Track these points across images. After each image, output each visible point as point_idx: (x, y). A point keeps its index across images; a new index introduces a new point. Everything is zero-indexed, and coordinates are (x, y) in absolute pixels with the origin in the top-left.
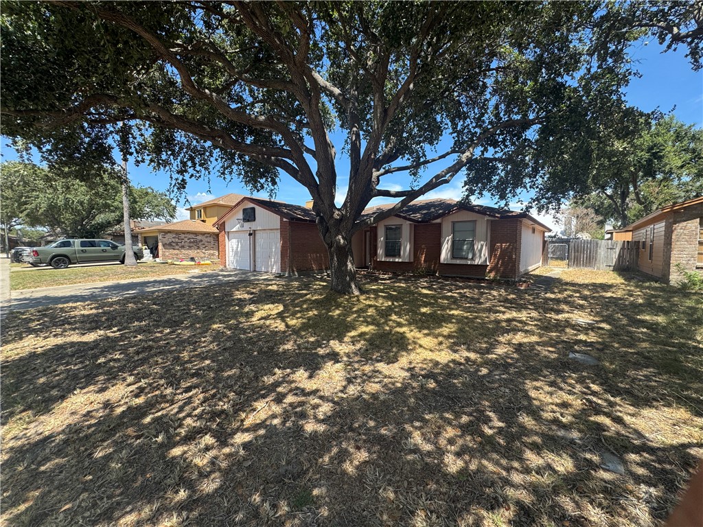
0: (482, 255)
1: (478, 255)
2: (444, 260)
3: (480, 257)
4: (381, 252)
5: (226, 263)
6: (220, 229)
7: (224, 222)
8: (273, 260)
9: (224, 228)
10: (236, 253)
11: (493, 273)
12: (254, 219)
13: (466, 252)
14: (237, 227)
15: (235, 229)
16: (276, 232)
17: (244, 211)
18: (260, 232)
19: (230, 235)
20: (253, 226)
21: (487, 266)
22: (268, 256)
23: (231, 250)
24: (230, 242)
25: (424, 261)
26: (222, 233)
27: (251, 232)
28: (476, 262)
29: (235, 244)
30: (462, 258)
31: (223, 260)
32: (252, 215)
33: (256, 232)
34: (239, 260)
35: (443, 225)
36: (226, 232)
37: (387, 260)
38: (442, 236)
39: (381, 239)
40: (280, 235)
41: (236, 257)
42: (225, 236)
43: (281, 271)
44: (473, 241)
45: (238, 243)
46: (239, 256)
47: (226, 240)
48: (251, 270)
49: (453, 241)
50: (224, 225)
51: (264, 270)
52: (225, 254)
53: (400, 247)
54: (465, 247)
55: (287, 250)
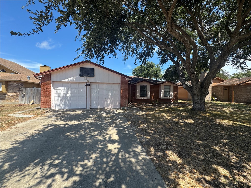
1: (171, 96)
2: (162, 98)
4: (138, 95)
5: (51, 105)
6: (43, 79)
7: (50, 74)
8: (109, 101)
9: (51, 78)
10: (64, 98)
11: (173, 101)
12: (93, 76)
13: (168, 95)
14: (70, 79)
15: (66, 80)
16: (112, 85)
17: (81, 69)
18: (96, 84)
19: (55, 84)
20: (91, 80)
21: (172, 99)
22: (105, 99)
23: (56, 96)
24: (56, 89)
25: (153, 98)
26: (47, 82)
27: (88, 84)
28: (171, 98)
29: (63, 91)
30: (167, 97)
31: (46, 104)
32: (91, 72)
33: (91, 84)
34: (68, 102)
35: (162, 86)
36: (52, 82)
37: (141, 98)
38: (161, 90)
39: (138, 90)
40: (121, 87)
41: (64, 101)
42: (51, 85)
43: (121, 107)
44: (170, 92)
45: (68, 90)
46: (68, 100)
47: (52, 88)
48: (88, 108)
49: (164, 92)
50: (51, 76)
51: (100, 107)
52: (51, 99)
53: (146, 93)
54: (168, 93)
55: (126, 95)
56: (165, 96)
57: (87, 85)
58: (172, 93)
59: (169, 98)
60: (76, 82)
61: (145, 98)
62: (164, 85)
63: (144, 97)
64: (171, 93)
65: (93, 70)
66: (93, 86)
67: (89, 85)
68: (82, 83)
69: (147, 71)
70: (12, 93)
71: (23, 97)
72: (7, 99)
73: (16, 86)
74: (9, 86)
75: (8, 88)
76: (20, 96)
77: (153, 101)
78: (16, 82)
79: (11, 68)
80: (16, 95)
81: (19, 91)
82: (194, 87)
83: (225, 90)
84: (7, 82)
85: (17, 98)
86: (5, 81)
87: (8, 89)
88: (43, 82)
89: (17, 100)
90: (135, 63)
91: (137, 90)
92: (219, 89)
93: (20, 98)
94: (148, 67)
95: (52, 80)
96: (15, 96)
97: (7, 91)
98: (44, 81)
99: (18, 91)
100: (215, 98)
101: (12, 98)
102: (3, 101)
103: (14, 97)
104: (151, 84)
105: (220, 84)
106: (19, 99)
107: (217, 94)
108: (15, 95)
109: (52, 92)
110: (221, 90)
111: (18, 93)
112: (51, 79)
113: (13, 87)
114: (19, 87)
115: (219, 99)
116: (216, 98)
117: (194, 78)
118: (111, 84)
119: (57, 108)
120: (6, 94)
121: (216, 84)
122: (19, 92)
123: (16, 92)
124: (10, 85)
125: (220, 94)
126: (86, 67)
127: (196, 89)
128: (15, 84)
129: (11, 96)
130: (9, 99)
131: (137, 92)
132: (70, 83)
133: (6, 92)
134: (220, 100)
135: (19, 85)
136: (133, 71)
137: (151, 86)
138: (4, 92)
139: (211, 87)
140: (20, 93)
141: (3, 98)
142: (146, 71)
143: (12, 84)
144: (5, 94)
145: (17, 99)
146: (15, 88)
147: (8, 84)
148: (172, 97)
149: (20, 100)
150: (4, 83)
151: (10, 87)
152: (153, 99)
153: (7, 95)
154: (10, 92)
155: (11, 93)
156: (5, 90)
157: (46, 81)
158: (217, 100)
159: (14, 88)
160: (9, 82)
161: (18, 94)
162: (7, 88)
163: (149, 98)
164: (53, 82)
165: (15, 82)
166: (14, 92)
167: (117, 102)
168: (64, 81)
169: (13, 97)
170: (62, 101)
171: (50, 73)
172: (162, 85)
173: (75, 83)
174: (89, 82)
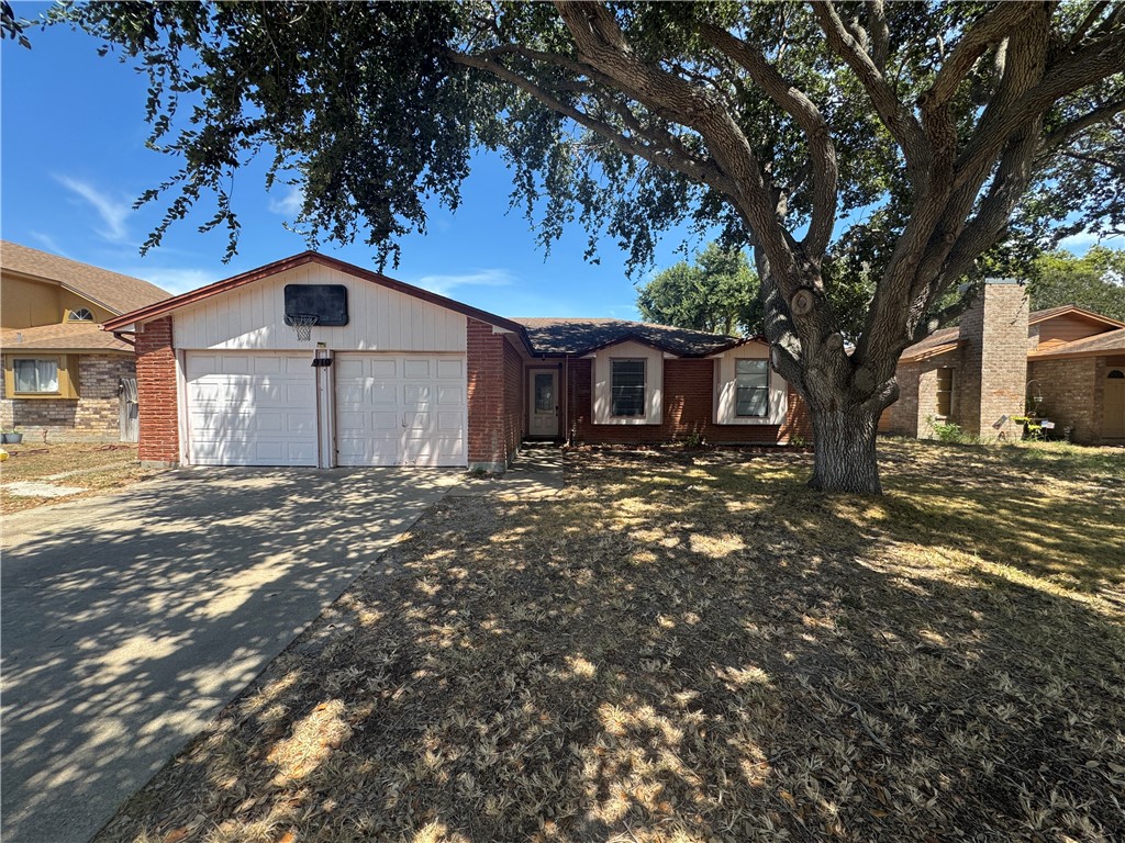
0: (780, 410)
1: (773, 410)
2: (723, 419)
3: (777, 414)
4: (601, 409)
5: (177, 449)
6: (143, 339)
7: (170, 318)
8: (418, 433)
9: (171, 337)
10: (230, 421)
11: (787, 437)
12: (344, 320)
13: (757, 406)
14: (244, 337)
15: (232, 344)
16: (432, 359)
17: (292, 292)
18: (360, 358)
19: (192, 362)
20: (334, 338)
21: (779, 426)
22: (400, 425)
23: (198, 410)
24: (194, 381)
25: (681, 422)
26: (158, 352)
27: (323, 356)
28: (773, 420)
29: (223, 389)
30: (750, 416)
31: (158, 443)
32: (333, 306)
33: (338, 356)
34: (244, 439)
35: (723, 364)
36: (177, 351)
37: (615, 422)
38: (719, 382)
39: (602, 383)
40: (469, 368)
41: (229, 431)
42: (173, 363)
43: (469, 460)
44: (767, 389)
45: (241, 386)
46: (246, 427)
47: (177, 377)
48: (325, 465)
49: (738, 390)
50: (171, 329)
51: (380, 461)
52: (176, 422)
53: (643, 397)
54: (755, 398)
55: (493, 407)
56: (738, 415)
57: (317, 363)
58: (779, 396)
59: (761, 422)
60: (275, 351)
61: (638, 422)
62: (737, 359)
63: (631, 414)
64: (774, 396)
65: (341, 292)
66: (347, 367)
67: (327, 363)
68: (299, 355)
69: (703, 289)
70: (96, 401)
71: (131, 417)
72: (80, 424)
73: (106, 373)
74: (85, 373)
75: (82, 381)
76: (122, 411)
77: (679, 435)
78: (106, 355)
79: (110, 304)
80: (109, 409)
81: (119, 393)
82: (811, 363)
83: (1110, 376)
84: (78, 356)
85: (114, 421)
86: (68, 355)
87: (81, 384)
88: (142, 355)
89: (113, 428)
90: (590, 253)
91: (598, 385)
92: (1075, 373)
93: (122, 418)
94: (709, 274)
95: (177, 346)
96: (104, 413)
97: (78, 394)
98: (147, 349)
99: (115, 391)
100: (1038, 423)
101: (96, 420)
102: (67, 430)
103: (101, 417)
104: (667, 356)
105: (1083, 345)
106: (119, 424)
107: (1061, 402)
108: (105, 409)
109: (178, 396)
110: (1084, 377)
111: (117, 400)
112: (171, 341)
113: (98, 377)
114: (118, 376)
115: (1067, 430)
116: (1051, 425)
117: (807, 315)
118: (425, 358)
119: (202, 462)
120: (76, 406)
121: (1060, 348)
122: (118, 396)
123: (109, 398)
124: (88, 371)
125: (1080, 406)
126: (311, 283)
127: (823, 373)
128: (105, 365)
129: (91, 411)
130: (87, 422)
131: (597, 392)
132: (251, 357)
133: (74, 396)
134: (1078, 433)
135: (118, 369)
136: (641, 295)
137: (666, 362)
138: (66, 396)
139: (1025, 365)
140: (121, 400)
141: (65, 420)
142: (698, 292)
143: (93, 366)
144: (72, 404)
145: (113, 424)
146: (104, 380)
147: (79, 366)
148: (781, 414)
149: (123, 427)
150: (64, 360)
151: (88, 377)
152: (679, 428)
153: (78, 409)
154: (89, 397)
155: (91, 401)
156: (70, 389)
157: (153, 350)
158: (1049, 436)
159: (100, 381)
160: (84, 355)
161: (116, 406)
162: (76, 382)
163: (658, 422)
164: (185, 351)
165: (101, 355)
166: (103, 398)
167: (453, 440)
168: (221, 346)
169: (98, 416)
170: (221, 433)
171: (167, 314)
172: (721, 355)
173: (273, 354)
174: (329, 348)
